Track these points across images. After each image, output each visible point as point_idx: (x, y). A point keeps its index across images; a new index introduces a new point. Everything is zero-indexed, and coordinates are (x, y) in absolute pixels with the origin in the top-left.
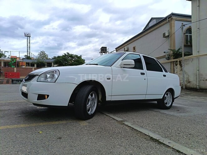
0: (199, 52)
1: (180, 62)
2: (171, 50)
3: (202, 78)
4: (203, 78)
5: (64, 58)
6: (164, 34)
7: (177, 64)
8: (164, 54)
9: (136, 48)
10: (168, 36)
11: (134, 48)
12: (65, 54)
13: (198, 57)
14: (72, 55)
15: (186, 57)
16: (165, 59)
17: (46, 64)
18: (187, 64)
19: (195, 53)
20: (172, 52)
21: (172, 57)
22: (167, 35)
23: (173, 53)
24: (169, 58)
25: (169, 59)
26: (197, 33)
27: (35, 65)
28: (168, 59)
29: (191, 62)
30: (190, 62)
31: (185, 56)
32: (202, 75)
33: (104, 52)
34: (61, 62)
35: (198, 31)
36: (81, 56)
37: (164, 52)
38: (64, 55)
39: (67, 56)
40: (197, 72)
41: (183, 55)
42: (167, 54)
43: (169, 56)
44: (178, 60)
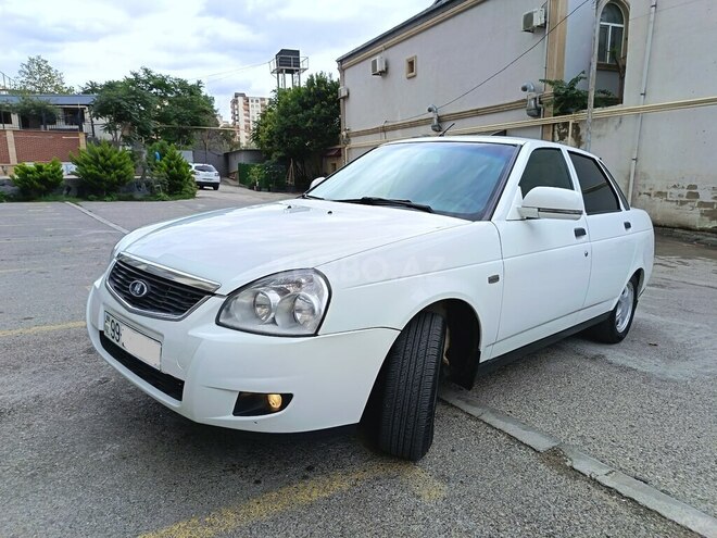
0: (644, 94)
1: (576, 127)
2: (550, 83)
3: (644, 186)
4: (647, 188)
5: (134, 93)
6: (529, 18)
7: (566, 134)
8: (524, 95)
9: (418, 66)
10: (543, 27)
11: (411, 64)
12: (135, 75)
13: (639, 114)
14: (164, 79)
15: (598, 110)
16: (524, 112)
17: (60, 114)
18: (599, 136)
19: (631, 98)
20: (550, 90)
21: (551, 109)
22: (538, 21)
23: (556, 95)
24: (539, 110)
25: (538, 116)
26: (649, 22)
27: (15, 118)
28: (537, 113)
29: (616, 127)
30: (612, 128)
31: (595, 106)
32: (646, 176)
33: (288, 71)
34: (121, 107)
35: (652, 16)
36: (199, 82)
37: (524, 89)
38: (132, 77)
39: (146, 82)
40: (630, 166)
41: (591, 102)
42: (534, 95)
43: (541, 103)
44: (570, 119)
